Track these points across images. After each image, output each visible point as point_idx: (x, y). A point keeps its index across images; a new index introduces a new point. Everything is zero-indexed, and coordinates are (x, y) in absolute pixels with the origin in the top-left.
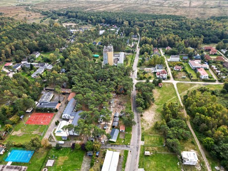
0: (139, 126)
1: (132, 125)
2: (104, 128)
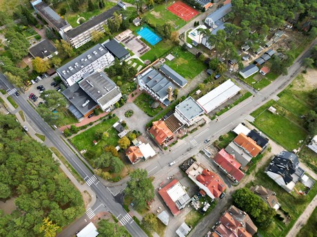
0: (289, 80)
1: (280, 74)
2: (244, 58)
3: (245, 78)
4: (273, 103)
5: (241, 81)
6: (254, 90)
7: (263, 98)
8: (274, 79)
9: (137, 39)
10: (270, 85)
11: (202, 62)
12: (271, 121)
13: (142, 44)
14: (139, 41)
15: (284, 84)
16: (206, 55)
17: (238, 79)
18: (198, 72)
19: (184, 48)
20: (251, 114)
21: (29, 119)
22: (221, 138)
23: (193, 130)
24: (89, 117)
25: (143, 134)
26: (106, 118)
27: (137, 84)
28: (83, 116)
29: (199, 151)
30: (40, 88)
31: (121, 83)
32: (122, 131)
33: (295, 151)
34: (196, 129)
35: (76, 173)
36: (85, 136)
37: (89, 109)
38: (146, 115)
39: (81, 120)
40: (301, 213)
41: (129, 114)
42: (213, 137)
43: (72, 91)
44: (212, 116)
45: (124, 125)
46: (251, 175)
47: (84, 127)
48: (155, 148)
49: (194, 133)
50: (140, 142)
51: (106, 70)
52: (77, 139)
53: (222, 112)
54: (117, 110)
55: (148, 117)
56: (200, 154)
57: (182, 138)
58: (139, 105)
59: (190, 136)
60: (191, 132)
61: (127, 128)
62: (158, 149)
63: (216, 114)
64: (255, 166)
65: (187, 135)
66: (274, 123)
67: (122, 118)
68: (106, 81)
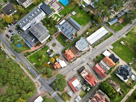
0: (132, 26)
1: (128, 23)
2: (111, 14)
3: (111, 25)
4: (123, 39)
5: (109, 27)
6: (114, 32)
7: (119, 36)
8: (125, 25)
9: (57, 2)
10: (123, 29)
11: (90, 16)
12: (121, 49)
13: (59, 5)
14: (58, 4)
15: (129, 29)
16: (92, 12)
17: (107, 26)
18: (88, 22)
19: (81, 8)
20: (112, 45)
21: (7, 48)
22: (97, 57)
23: (84, 53)
24: (35, 47)
25: (61, 55)
26: (43, 47)
27: (57, 29)
28: (32, 46)
29: (86, 63)
30: (10, 31)
31: (49, 28)
32: (51, 54)
33: (130, 63)
34: (86, 53)
35: (31, 74)
36: (34, 56)
37: (35, 43)
38: (62, 46)
39: (31, 48)
40: (129, 91)
41: (54, 45)
42: (93, 56)
43: (26, 33)
44: (93, 46)
45: (52, 51)
46: (109, 75)
47: (33, 52)
48: (66, 62)
49: (84, 55)
50: (60, 60)
51: (42, 21)
52: (31, 57)
53: (98, 44)
54: (48, 43)
55: (63, 47)
56: (87, 65)
57: (79, 57)
58: (59, 40)
59: (83, 56)
60: (83, 54)
61: (53, 52)
62: (68, 63)
63: (95, 45)
64: (111, 70)
65: (81, 56)
66: (122, 49)
67: (51, 47)
68: (42, 28)
